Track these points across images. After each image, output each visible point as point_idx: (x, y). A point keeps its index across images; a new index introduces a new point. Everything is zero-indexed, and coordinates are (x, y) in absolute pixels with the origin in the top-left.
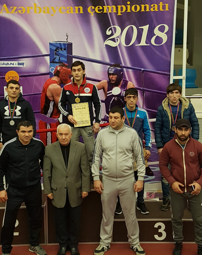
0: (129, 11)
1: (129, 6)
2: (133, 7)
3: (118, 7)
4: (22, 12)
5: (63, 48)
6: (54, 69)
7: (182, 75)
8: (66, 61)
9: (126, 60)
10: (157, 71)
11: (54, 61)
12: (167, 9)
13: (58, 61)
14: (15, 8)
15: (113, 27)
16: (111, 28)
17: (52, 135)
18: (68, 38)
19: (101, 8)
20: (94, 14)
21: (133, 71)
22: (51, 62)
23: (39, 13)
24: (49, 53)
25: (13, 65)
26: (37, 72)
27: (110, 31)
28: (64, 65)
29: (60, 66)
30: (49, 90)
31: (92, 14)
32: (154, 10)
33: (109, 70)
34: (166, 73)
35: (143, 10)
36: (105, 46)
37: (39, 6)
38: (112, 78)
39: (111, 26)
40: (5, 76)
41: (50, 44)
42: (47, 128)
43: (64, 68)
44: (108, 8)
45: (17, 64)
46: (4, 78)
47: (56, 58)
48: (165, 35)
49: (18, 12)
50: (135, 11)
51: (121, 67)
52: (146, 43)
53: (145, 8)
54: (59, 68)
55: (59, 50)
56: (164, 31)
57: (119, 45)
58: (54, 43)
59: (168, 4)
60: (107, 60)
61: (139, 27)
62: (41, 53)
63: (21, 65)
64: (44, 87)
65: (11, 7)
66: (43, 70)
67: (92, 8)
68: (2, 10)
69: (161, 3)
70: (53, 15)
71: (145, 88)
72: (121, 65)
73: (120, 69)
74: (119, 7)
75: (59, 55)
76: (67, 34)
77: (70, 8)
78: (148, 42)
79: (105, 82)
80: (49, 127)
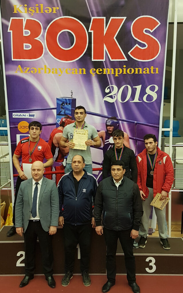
0: (125, 73)
1: (125, 69)
2: (128, 70)
3: (115, 70)
4: (34, 72)
5: (68, 102)
6: (60, 120)
7: (169, 128)
8: (70, 114)
9: (121, 114)
10: (148, 124)
11: (60, 113)
12: (157, 72)
13: (63, 114)
14: (28, 69)
15: (111, 86)
16: (110, 87)
17: (57, 176)
18: (72, 94)
19: (101, 70)
20: (95, 75)
21: (128, 124)
22: (57, 115)
23: (48, 73)
24: (56, 107)
25: (25, 116)
26: (45, 123)
27: (109, 89)
28: (69, 117)
29: (65, 117)
30: (55, 138)
31: (93, 75)
32: (146, 73)
33: (107, 122)
34: (156, 126)
35: (137, 72)
36: (104, 102)
37: (48, 67)
38: (109, 129)
39: (109, 85)
40: (18, 125)
41: (57, 99)
42: (52, 171)
43: (68, 119)
44: (107, 70)
45: (28, 115)
46: (17, 127)
47: (62, 111)
48: (155, 94)
49: (31, 72)
50: (130, 73)
51: (117, 120)
52: (139, 100)
53: (139, 70)
54: (64, 120)
55: (65, 104)
56: (154, 91)
57: (116, 101)
58: (60, 99)
59: (158, 68)
60: (106, 114)
61: (133, 87)
62: (49, 106)
63: (32, 116)
64: (51, 135)
65: (25, 68)
66: (50, 121)
67: (94, 70)
68: (17, 70)
69: (152, 67)
70: (61, 75)
71: (138, 138)
72: (117, 118)
73: (116, 121)
74: (117, 69)
75: (64, 108)
76: (72, 91)
77: (75, 70)
78: (141, 100)
79: (103, 132)
80: (54, 169)
